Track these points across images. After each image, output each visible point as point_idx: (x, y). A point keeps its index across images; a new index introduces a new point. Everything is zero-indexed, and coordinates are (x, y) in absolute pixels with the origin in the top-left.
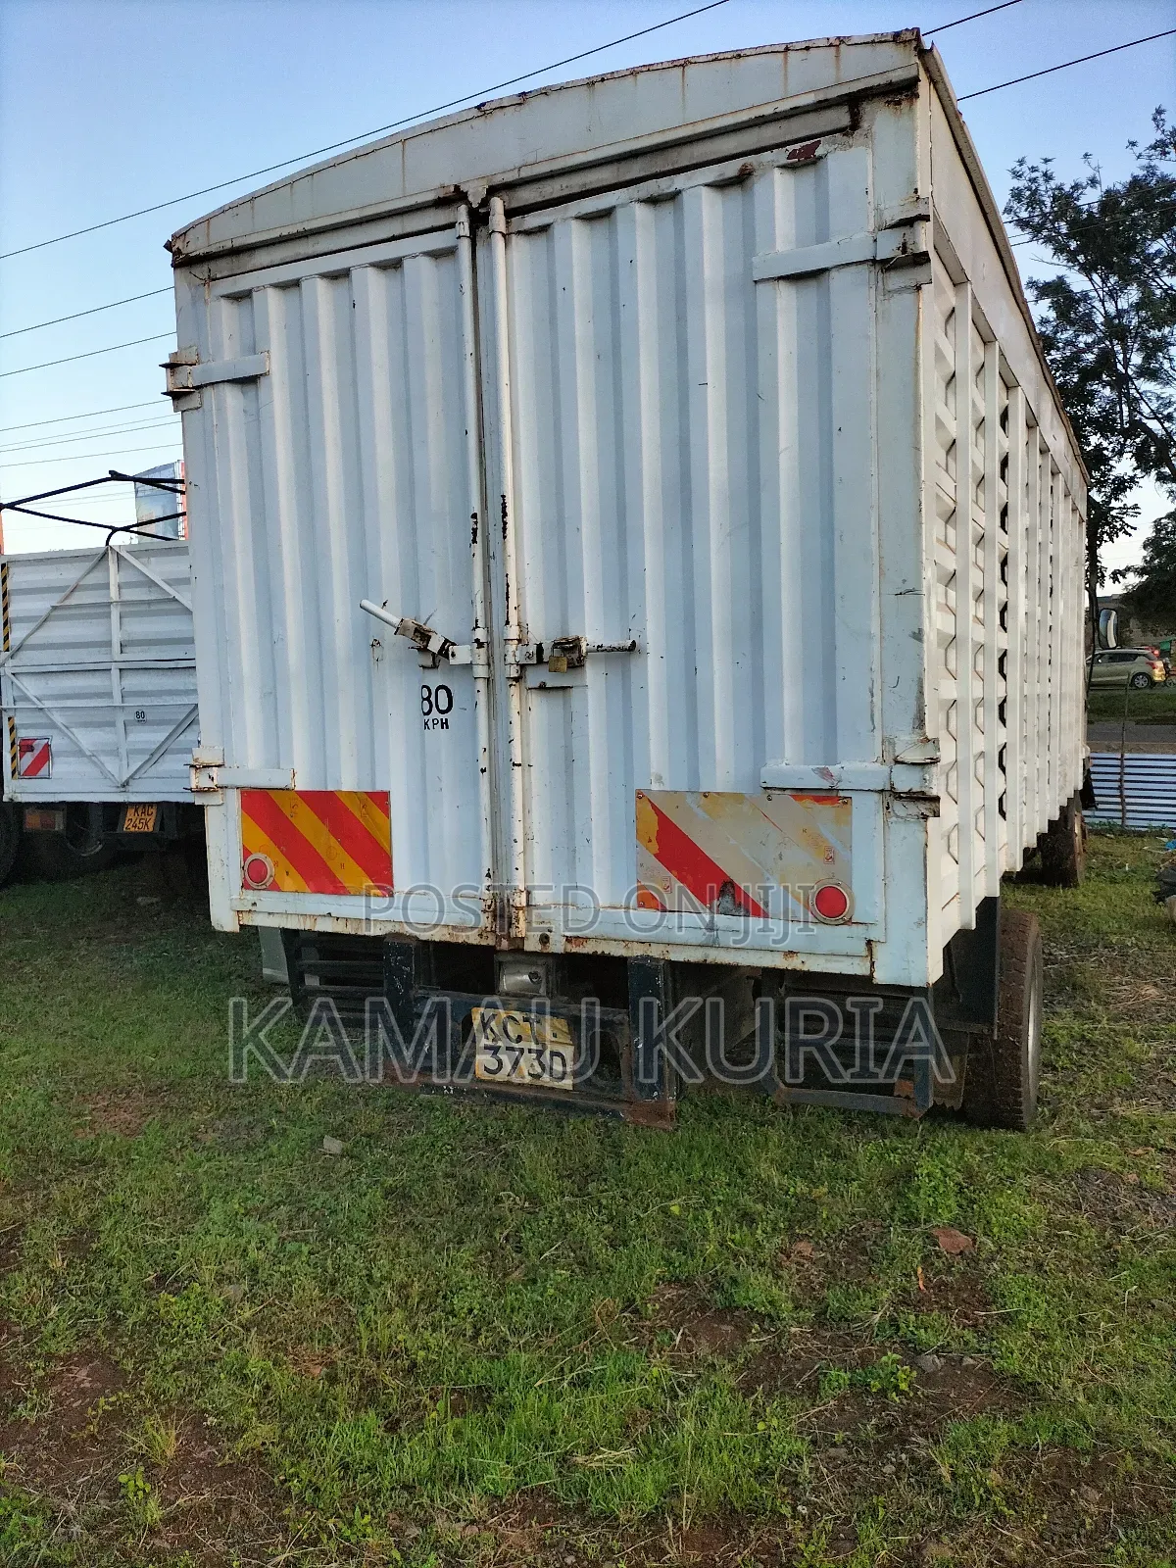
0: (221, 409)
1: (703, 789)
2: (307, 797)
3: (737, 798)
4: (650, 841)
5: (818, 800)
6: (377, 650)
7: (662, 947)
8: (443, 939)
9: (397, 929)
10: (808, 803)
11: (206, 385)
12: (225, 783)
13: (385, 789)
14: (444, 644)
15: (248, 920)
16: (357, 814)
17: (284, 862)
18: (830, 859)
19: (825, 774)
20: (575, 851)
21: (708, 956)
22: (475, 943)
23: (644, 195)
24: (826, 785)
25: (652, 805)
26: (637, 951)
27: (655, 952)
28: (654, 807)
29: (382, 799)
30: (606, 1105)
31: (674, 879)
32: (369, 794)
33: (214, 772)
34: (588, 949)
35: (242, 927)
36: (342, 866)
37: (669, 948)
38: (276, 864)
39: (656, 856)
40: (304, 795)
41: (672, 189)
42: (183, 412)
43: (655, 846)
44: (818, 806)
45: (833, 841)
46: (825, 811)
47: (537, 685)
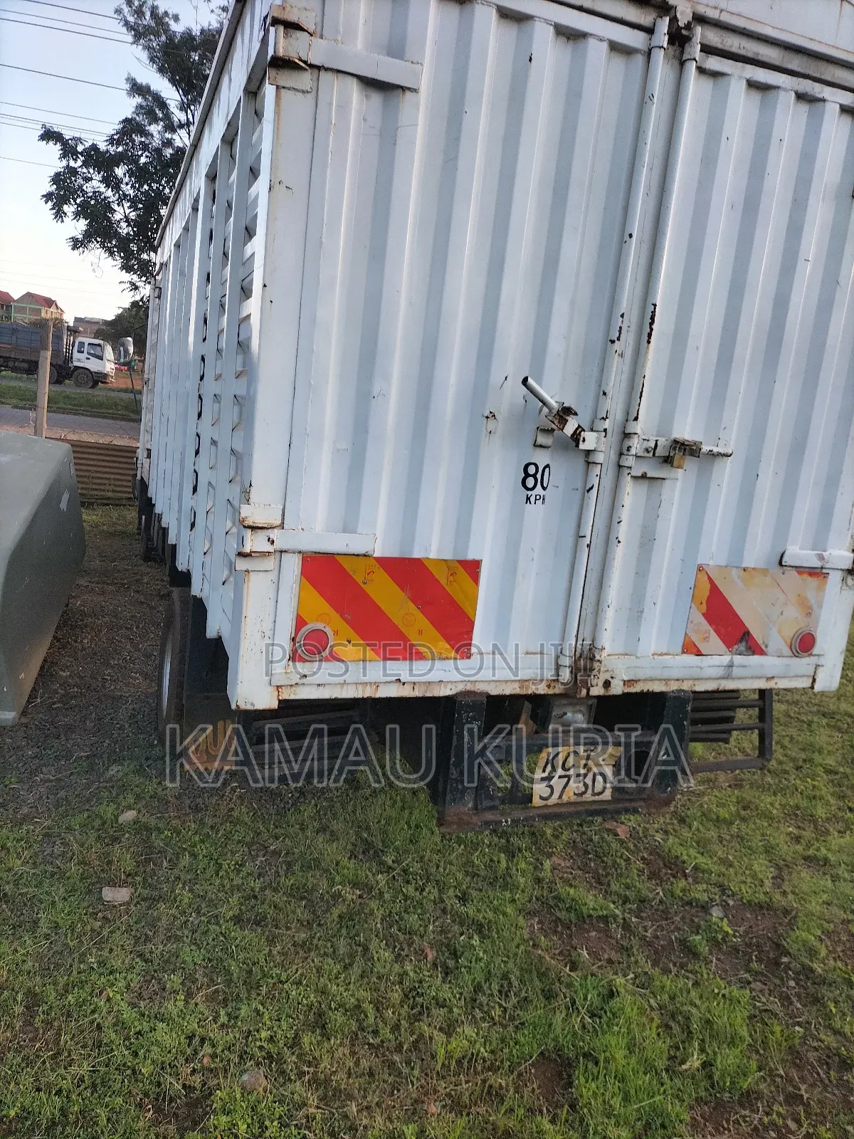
0: (344, 107)
1: (744, 566)
2: (388, 565)
3: (764, 572)
4: (702, 603)
5: (811, 574)
6: (491, 422)
7: (691, 682)
8: (513, 692)
9: (469, 687)
10: (805, 576)
11: (327, 69)
12: (284, 547)
13: (477, 558)
14: (577, 429)
15: (288, 695)
16: (443, 581)
17: (348, 631)
18: (809, 614)
19: (821, 558)
20: (642, 612)
21: (720, 685)
22: (542, 693)
23: (801, 89)
24: (818, 564)
25: (708, 576)
26: (674, 686)
27: (686, 686)
28: (709, 578)
29: (472, 568)
30: (627, 805)
31: (712, 631)
32: (461, 562)
33: (274, 534)
34: (637, 689)
35: (280, 701)
36: (420, 632)
37: (696, 683)
38: (336, 633)
39: (703, 614)
40: (383, 562)
41: (820, 96)
42: (278, 87)
43: (704, 607)
44: (809, 579)
45: (813, 601)
46: (812, 582)
47: (640, 475)
